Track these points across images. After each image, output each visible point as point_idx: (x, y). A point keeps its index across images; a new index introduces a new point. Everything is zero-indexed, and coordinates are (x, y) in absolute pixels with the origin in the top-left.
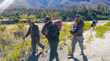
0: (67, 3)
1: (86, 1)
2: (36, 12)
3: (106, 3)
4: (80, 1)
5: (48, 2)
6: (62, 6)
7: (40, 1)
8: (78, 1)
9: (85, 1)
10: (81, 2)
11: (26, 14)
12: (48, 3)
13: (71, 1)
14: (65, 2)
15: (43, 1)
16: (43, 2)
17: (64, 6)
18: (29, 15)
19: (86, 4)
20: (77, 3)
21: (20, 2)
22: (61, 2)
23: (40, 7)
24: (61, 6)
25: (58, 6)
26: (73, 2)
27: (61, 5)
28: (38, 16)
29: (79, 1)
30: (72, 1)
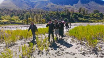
0: (52, 6)
1: (70, 5)
2: (20, 13)
3: (87, 8)
5: (35, 4)
6: (48, 8)
9: (69, 5)
10: (66, 5)
11: (9, 15)
13: (56, 4)
14: (51, 5)
15: (30, 3)
17: (50, 9)
18: (12, 16)
19: (70, 8)
21: (6, 3)
23: (27, 8)
24: (47, 8)
25: (44, 8)
28: (21, 17)
29: (63, 5)
30: (57, 5)
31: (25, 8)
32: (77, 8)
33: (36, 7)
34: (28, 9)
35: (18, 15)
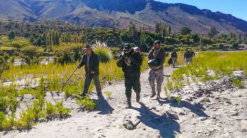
0: (87, 13)
1: (128, 13)
4: (115, 10)
5: (42, 7)
6: (77, 19)
7: (22, 4)
8: (111, 11)
9: (125, 12)
10: (118, 13)
11: (5, 35)
12: (43, 9)
13: (96, 10)
14: (84, 11)
15: (29, 3)
16: (30, 6)
18: (12, 36)
19: (128, 19)
20: (110, 14)
22: (73, 9)
23: (23, 17)
24: (74, 19)
25: (68, 17)
26: (101, 12)
28: (35, 41)
29: (113, 11)
30: (98, 9)
31: (18, 15)
32: (143, 19)
33: (45, 13)
34: (25, 19)
35: (27, 36)
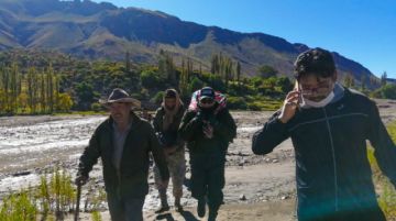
0: (109, 43)
1: (179, 47)
4: (157, 41)
5: (33, 32)
6: (91, 52)
8: (149, 42)
9: (173, 44)
10: (162, 45)
12: (35, 36)
13: (124, 39)
14: (103, 40)
15: (10, 25)
16: (10, 28)
17: (101, 53)
19: (177, 54)
20: (148, 46)
22: (87, 36)
24: (86, 52)
25: (74, 50)
26: (133, 43)
27: (87, 48)
29: (153, 43)
30: (129, 39)
32: (202, 56)
33: (37, 42)
